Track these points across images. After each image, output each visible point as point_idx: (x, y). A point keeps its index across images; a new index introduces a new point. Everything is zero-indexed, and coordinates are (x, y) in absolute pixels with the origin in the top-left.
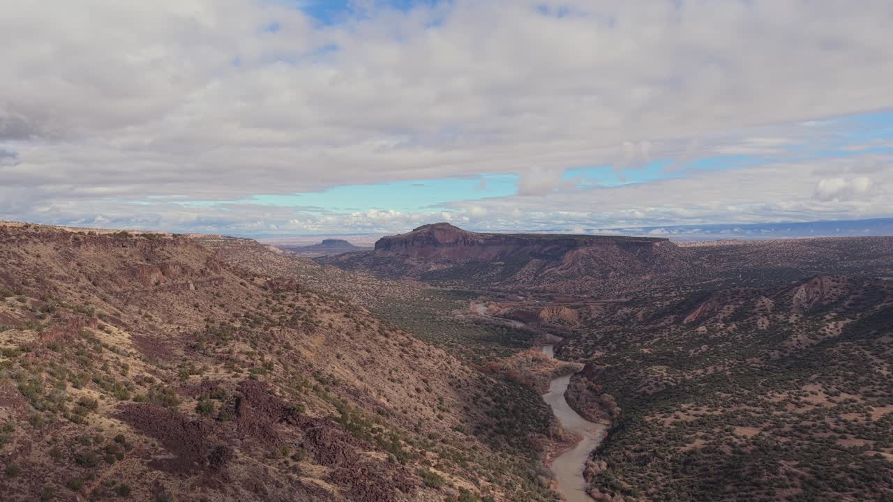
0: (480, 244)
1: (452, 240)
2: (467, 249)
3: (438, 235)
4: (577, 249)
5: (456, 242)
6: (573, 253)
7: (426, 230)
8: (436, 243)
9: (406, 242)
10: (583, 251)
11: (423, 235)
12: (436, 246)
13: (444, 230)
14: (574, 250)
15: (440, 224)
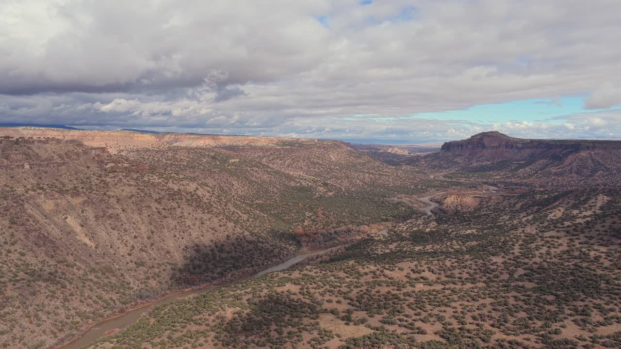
0: (517, 148)
1: (496, 145)
2: (507, 151)
3: (486, 141)
4: (580, 152)
5: (499, 146)
6: (575, 155)
7: (479, 137)
8: (483, 146)
9: (462, 146)
10: (583, 154)
11: (475, 140)
12: (483, 148)
13: (492, 136)
14: (577, 153)
15: (490, 132)
